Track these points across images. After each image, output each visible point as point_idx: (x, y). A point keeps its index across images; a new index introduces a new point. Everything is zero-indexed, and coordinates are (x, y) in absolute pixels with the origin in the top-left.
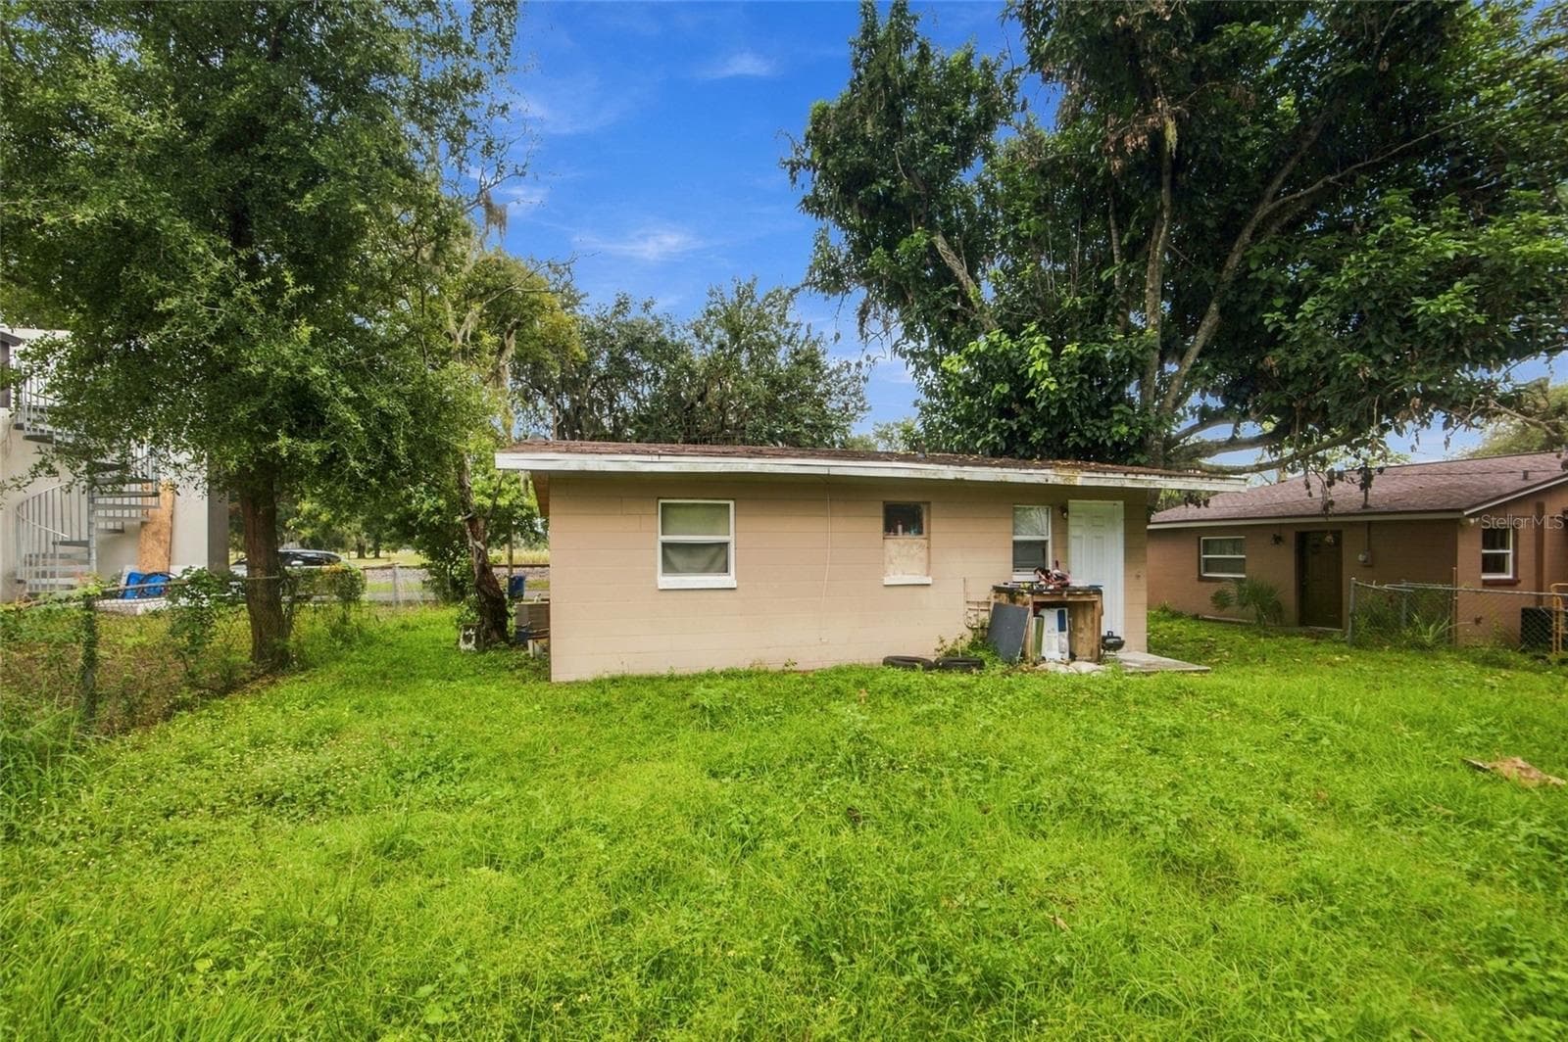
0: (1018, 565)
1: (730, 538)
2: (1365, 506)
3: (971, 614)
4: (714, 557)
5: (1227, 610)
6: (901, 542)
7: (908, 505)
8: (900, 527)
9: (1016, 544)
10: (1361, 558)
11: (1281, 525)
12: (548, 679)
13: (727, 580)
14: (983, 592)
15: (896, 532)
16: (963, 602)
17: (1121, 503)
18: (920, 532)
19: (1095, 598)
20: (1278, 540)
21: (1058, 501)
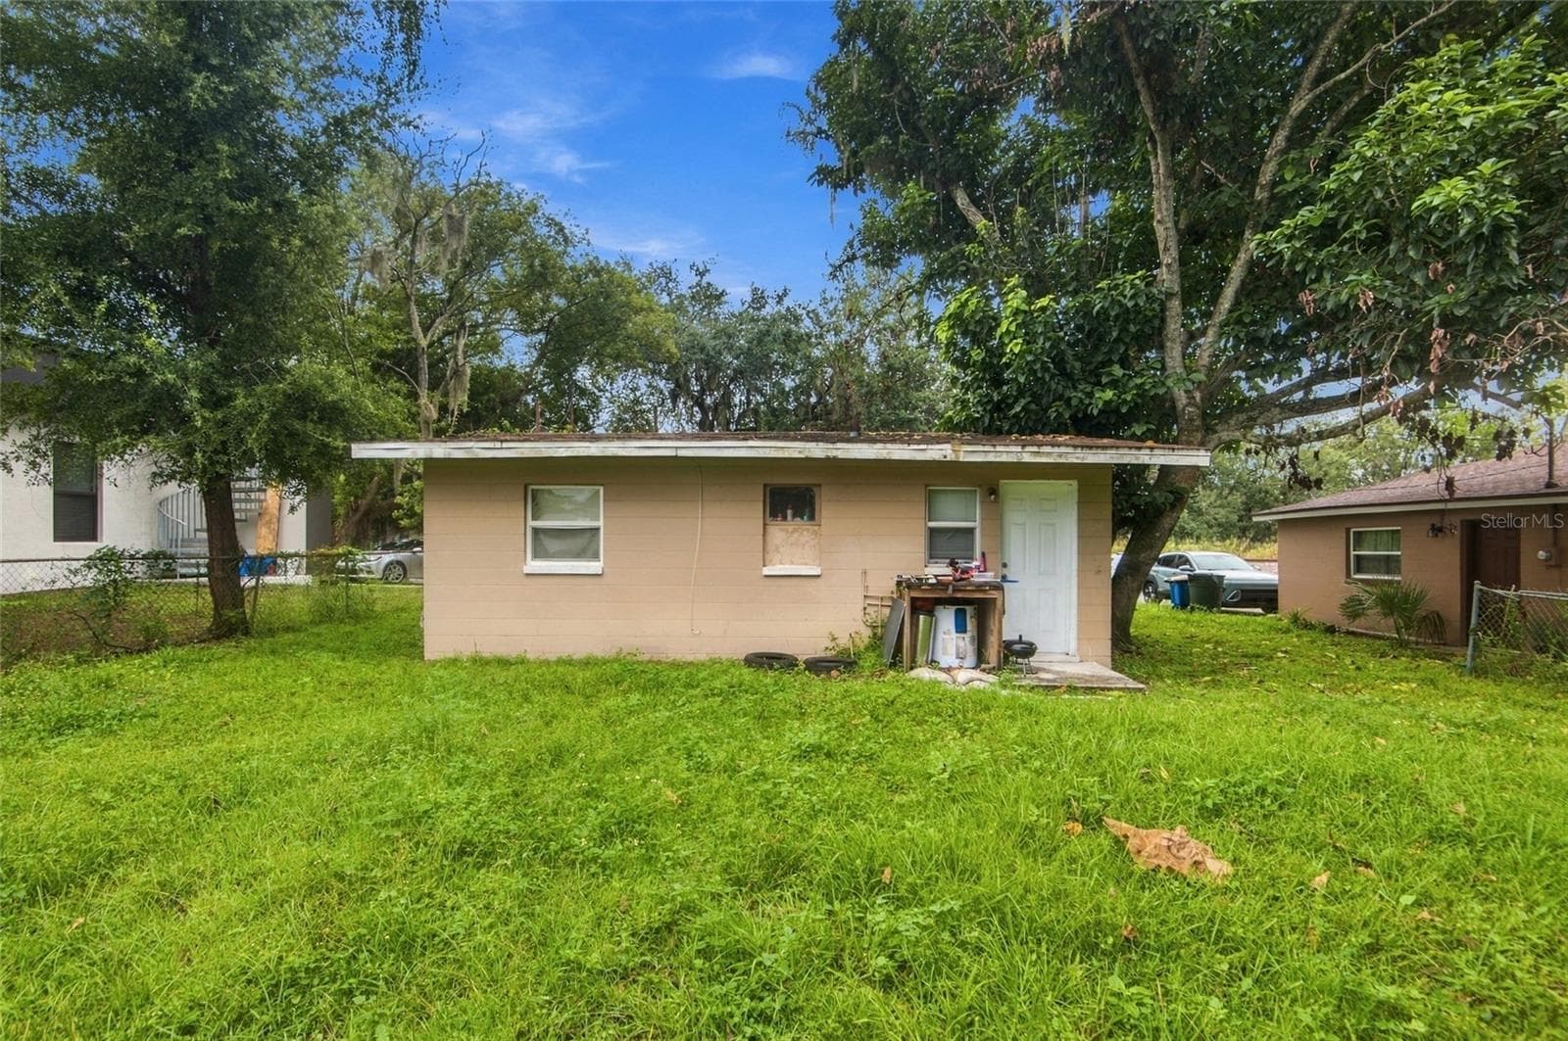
0: (933, 555)
1: (601, 523)
2: (1549, 485)
3: (870, 610)
4: (583, 543)
5: (1362, 621)
6: (790, 528)
7: (796, 487)
8: (789, 512)
9: (932, 532)
10: (1542, 554)
11: (1442, 512)
12: (422, 658)
13: (594, 567)
14: (885, 586)
15: (785, 518)
16: (861, 593)
17: (1075, 483)
18: (812, 518)
19: (994, 594)
20: (1437, 530)
21: (988, 483)
